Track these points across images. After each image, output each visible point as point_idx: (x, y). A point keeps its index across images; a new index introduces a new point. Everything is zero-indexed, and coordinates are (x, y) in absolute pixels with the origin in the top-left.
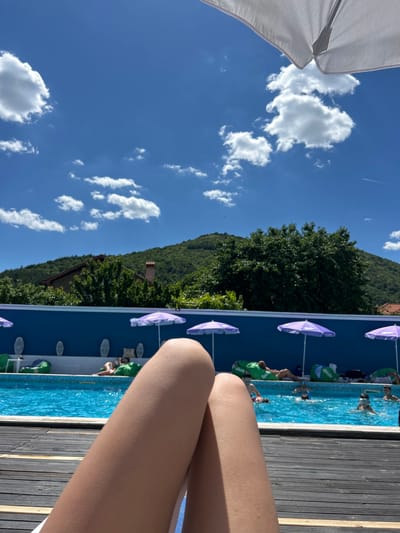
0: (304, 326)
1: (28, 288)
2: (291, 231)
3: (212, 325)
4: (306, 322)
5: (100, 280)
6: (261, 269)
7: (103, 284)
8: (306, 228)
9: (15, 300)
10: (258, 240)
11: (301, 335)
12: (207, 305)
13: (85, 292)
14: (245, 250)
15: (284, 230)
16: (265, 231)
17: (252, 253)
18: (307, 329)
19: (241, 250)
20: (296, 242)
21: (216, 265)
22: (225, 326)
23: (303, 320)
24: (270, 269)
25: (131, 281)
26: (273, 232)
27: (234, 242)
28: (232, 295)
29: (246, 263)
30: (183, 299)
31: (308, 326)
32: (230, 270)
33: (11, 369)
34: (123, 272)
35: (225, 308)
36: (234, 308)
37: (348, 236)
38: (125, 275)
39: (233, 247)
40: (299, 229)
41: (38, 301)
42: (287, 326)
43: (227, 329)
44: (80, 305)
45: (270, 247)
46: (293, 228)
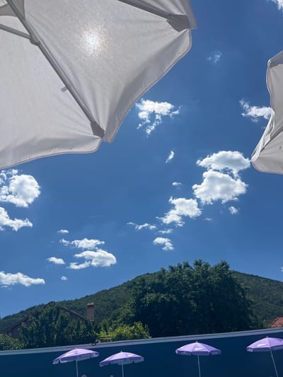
0: (195, 347)
2: (185, 267)
3: (121, 355)
4: (197, 343)
5: (42, 325)
6: (163, 300)
7: (44, 327)
8: (197, 264)
10: (160, 277)
11: (193, 356)
12: (120, 337)
13: (29, 336)
14: (153, 285)
15: (180, 267)
16: (167, 269)
17: (157, 288)
18: (196, 349)
19: (149, 285)
20: (189, 274)
21: (132, 301)
22: (131, 355)
23: (194, 341)
24: (171, 299)
25: (67, 322)
26: (172, 269)
27: (144, 280)
28: (139, 325)
29: (154, 296)
30: (103, 334)
31: (198, 347)
34: (61, 314)
35: (135, 338)
36: (142, 337)
37: (227, 267)
38: (62, 318)
39: (144, 285)
40: (191, 264)
43: (131, 358)
44: (25, 348)
45: (170, 281)
46: (187, 265)
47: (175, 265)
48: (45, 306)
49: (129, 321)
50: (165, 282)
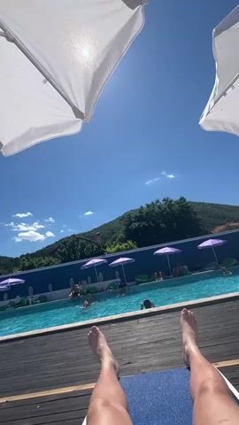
0: (165, 250)
1: (34, 261)
3: (121, 260)
4: (167, 248)
5: (70, 248)
6: (144, 226)
8: (165, 200)
9: (28, 268)
10: (140, 212)
12: (119, 250)
14: (136, 217)
15: (153, 203)
16: (145, 206)
19: (134, 218)
20: (159, 208)
21: (124, 228)
22: (126, 259)
23: (164, 247)
24: (149, 224)
25: (85, 245)
26: (148, 206)
27: (130, 215)
28: (130, 242)
29: (137, 224)
30: (108, 249)
31: (167, 250)
32: (130, 230)
33: (28, 304)
34: (80, 241)
35: (128, 249)
36: (132, 248)
37: (185, 200)
38: (81, 243)
39: (130, 218)
40: (161, 201)
41: (39, 266)
42: (158, 252)
44: (62, 263)
45: (147, 213)
46: (158, 201)
47: (149, 203)
48: (69, 238)
49: (123, 241)
50: (144, 214)
